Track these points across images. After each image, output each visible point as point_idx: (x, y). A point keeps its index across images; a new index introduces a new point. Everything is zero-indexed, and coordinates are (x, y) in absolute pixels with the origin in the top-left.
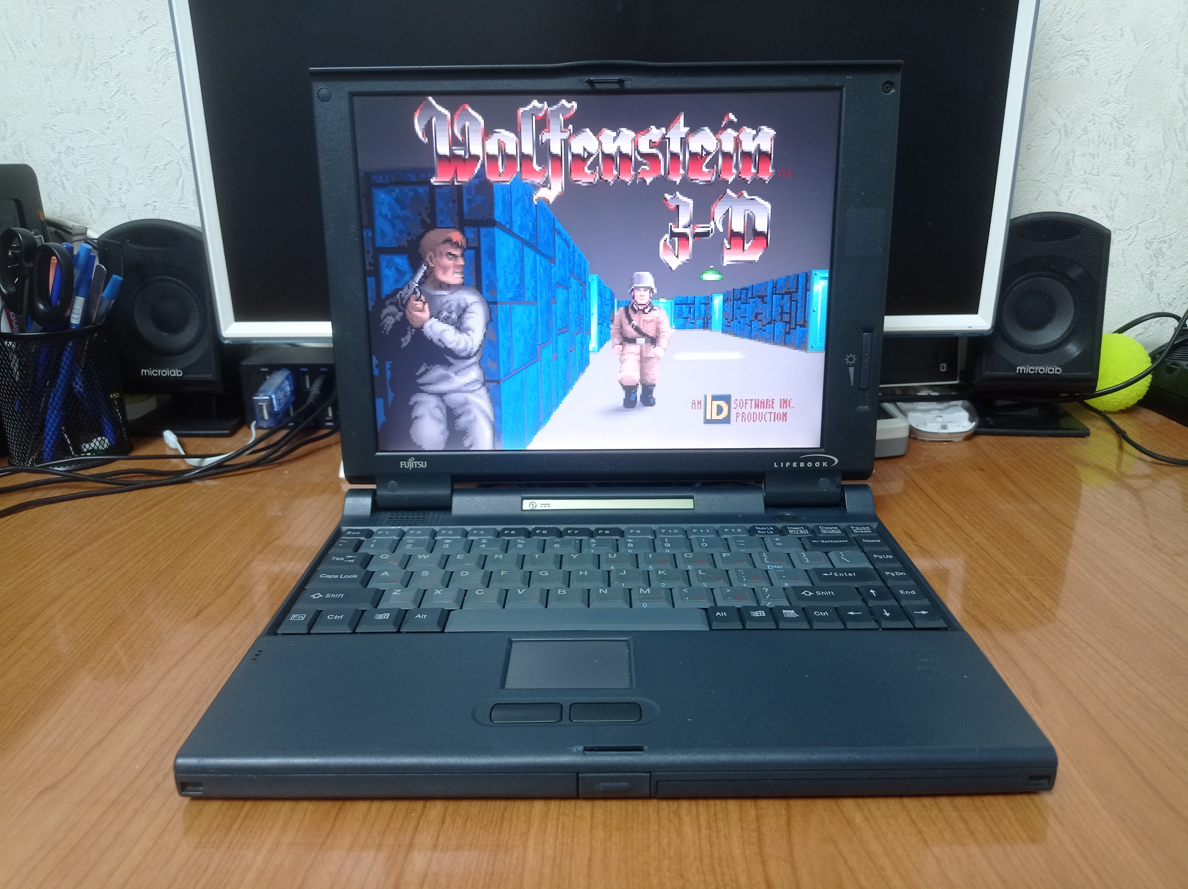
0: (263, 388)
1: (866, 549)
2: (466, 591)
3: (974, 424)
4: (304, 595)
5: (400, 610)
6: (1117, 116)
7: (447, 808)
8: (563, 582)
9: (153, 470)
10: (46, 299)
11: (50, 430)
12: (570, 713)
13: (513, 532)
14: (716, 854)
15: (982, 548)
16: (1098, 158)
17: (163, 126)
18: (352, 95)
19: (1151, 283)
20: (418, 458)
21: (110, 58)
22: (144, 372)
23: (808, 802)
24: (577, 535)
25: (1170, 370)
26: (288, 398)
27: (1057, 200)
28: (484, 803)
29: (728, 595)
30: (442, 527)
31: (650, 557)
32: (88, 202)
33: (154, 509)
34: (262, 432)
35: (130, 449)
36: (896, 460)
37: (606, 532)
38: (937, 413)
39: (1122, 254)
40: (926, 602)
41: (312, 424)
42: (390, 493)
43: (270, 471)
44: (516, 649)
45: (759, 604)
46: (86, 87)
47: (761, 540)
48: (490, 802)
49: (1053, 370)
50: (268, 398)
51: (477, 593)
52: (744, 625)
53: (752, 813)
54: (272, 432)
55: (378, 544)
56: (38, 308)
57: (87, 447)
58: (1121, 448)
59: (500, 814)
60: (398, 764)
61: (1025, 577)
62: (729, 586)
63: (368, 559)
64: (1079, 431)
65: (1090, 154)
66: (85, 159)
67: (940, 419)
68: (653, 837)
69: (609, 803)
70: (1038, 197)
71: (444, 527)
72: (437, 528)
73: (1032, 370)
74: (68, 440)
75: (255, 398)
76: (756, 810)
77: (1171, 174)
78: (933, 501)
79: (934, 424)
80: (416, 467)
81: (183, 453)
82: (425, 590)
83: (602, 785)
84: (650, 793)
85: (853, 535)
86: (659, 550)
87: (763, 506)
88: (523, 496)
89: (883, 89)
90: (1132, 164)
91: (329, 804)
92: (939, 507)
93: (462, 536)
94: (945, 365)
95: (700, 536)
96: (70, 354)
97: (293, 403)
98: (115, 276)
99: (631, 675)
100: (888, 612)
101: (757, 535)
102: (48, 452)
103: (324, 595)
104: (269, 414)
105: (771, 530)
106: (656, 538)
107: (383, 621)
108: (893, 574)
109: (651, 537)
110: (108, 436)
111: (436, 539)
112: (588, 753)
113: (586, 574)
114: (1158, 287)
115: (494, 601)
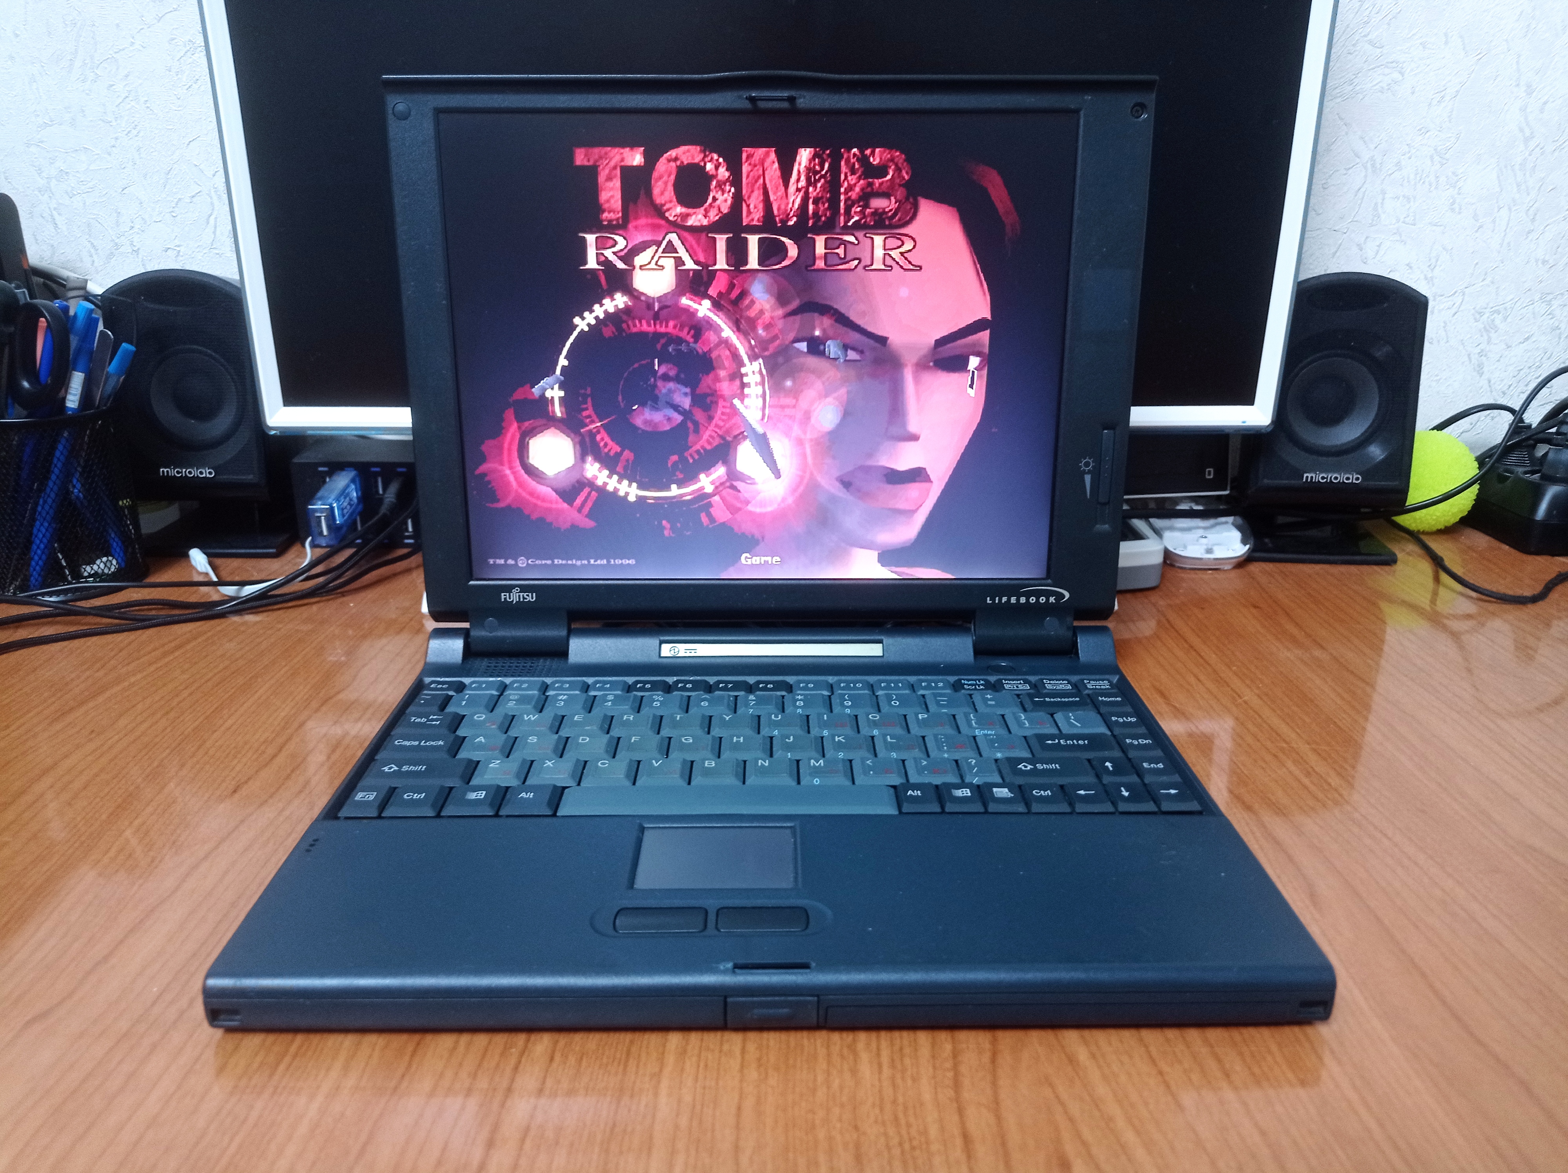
0: (319, 494)
1: (1103, 710)
2: (586, 762)
3: (1248, 547)
4: (373, 768)
5: (499, 787)
6: (1440, 148)
7: (557, 1041)
8: (712, 751)
9: (176, 601)
10: (33, 374)
11: (38, 547)
12: (717, 920)
13: (648, 686)
14: (901, 1100)
15: (1251, 708)
16: (1414, 201)
17: (188, 144)
18: (439, 112)
19: (1480, 366)
20: (524, 589)
21: (116, 53)
22: (163, 471)
23: (1020, 1034)
24: (731, 689)
25: (1502, 479)
26: (353, 507)
27: (1361, 256)
28: (604, 1036)
29: (925, 768)
30: (555, 679)
31: (825, 718)
32: (89, 245)
33: (177, 654)
34: (320, 552)
35: (146, 574)
36: (1147, 593)
37: (769, 686)
38: (1201, 532)
39: (1444, 327)
40: (1177, 778)
41: (386, 541)
42: (488, 634)
43: (330, 602)
44: (648, 837)
45: (963, 781)
46: (83, 91)
47: (969, 696)
48: (612, 1034)
49: (1351, 477)
50: (328, 507)
51: (599, 764)
52: (943, 807)
53: (948, 1047)
54: (334, 551)
55: (472, 701)
56: (23, 388)
57: (88, 570)
58: (1437, 579)
59: (625, 1049)
60: (493, 985)
61: (1308, 746)
62: (925, 756)
63: (458, 720)
64: (1382, 558)
65: (1404, 196)
66: (83, 187)
67: (1204, 541)
68: (820, 1078)
69: (765, 1035)
70: (1336, 252)
71: (558, 679)
72: (549, 680)
73: (1323, 478)
74: (63, 561)
75: (310, 507)
76: (953, 1043)
77: (1508, 224)
78: (1192, 647)
79: (1196, 547)
80: (522, 600)
81: (215, 579)
82: (532, 762)
83: (757, 1012)
84: (818, 1021)
85: (1086, 692)
86: (837, 709)
87: (972, 654)
88: (662, 638)
89: (1132, 111)
91: (404, 1037)
92: (1200, 655)
93: (580, 691)
94: (1212, 470)
95: (890, 692)
96: (64, 447)
97: (361, 514)
98: (125, 345)
99: (796, 873)
100: (1127, 791)
101: (963, 691)
102: (37, 576)
103: (400, 766)
104: (329, 527)
105: (982, 685)
106: (833, 694)
107: (477, 802)
108: (1136, 743)
109: (826, 693)
110: (116, 556)
111: (547, 694)
112: (736, 970)
113: (742, 741)
114: (1489, 371)
115: (621, 775)
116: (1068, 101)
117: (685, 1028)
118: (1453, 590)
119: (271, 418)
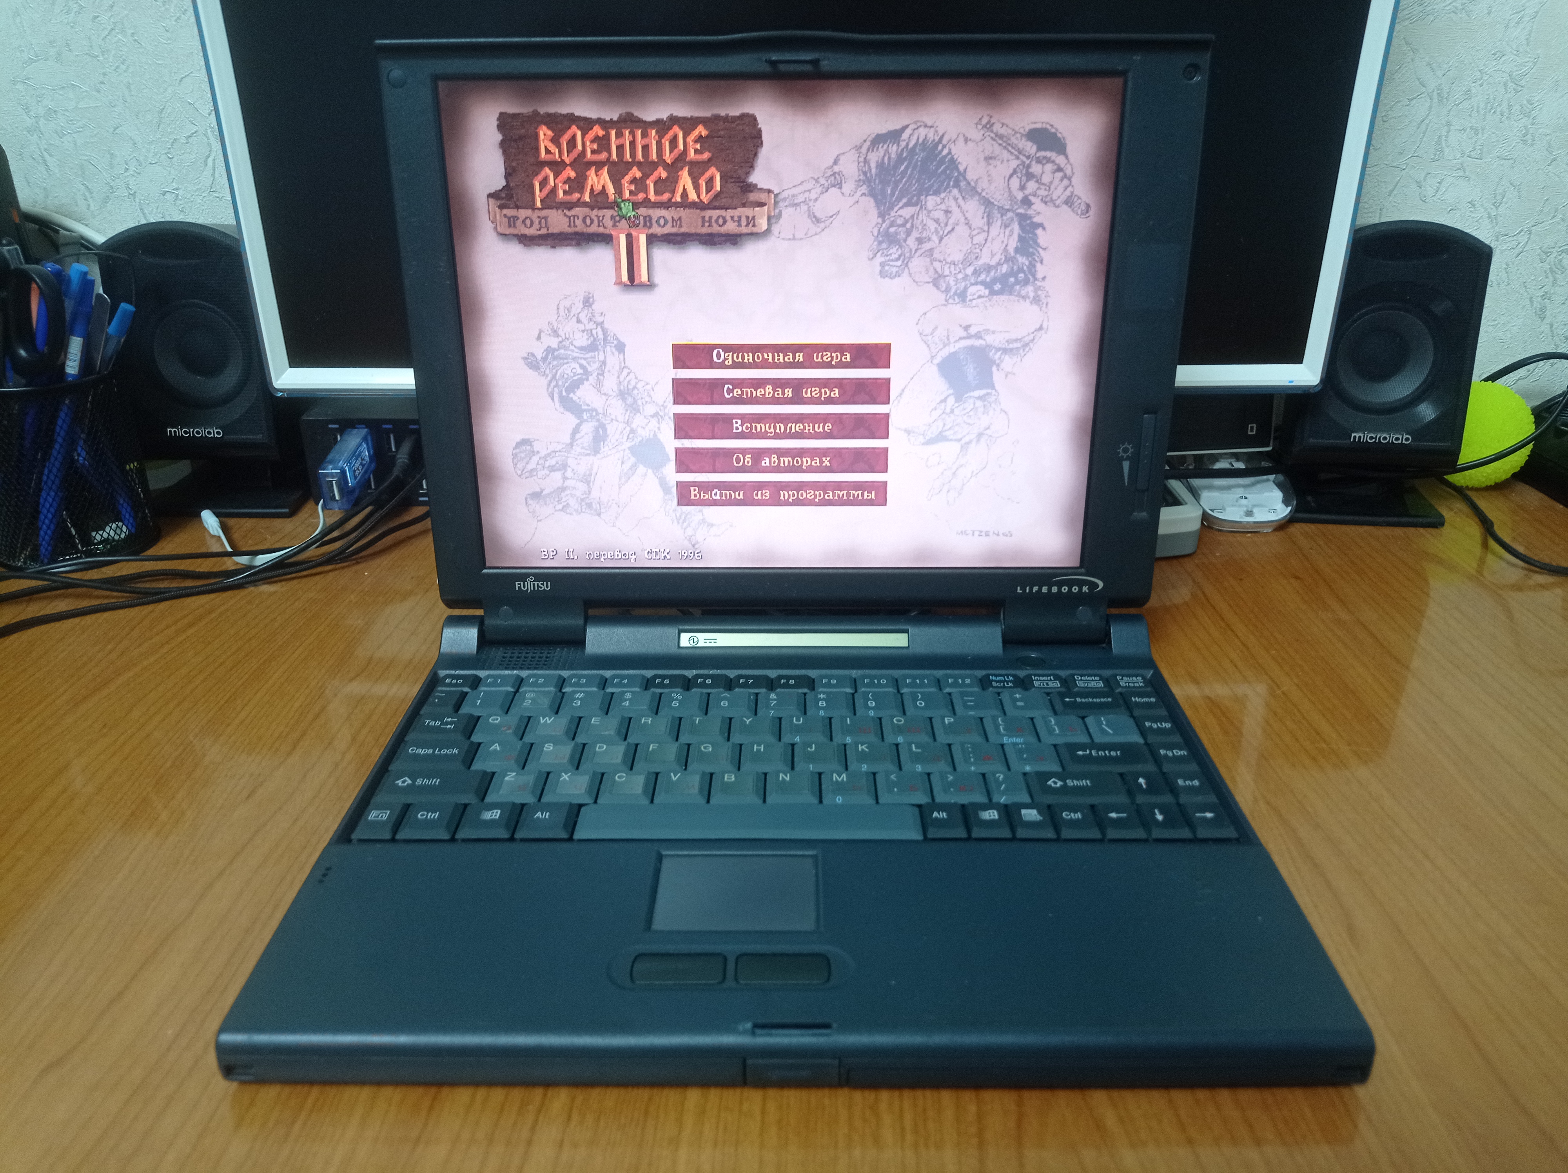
0: (331, 455)
1: (1137, 713)
2: (603, 774)
3: (1290, 508)
4: (387, 781)
5: (514, 804)
6: (1515, 73)
7: (574, 1098)
8: (732, 763)
9: (187, 571)
10: (29, 341)
11: (46, 517)
12: (736, 970)
13: (667, 681)
15: (1291, 701)
16: (1483, 133)
18: (436, 78)
19: (1543, 309)
20: (539, 577)
22: (170, 431)
23: (1047, 1094)
24: (752, 686)
25: (1560, 434)
26: (366, 466)
28: (622, 1091)
29: (950, 784)
30: (571, 672)
31: (849, 722)
32: (83, 188)
33: (190, 632)
34: (332, 517)
36: (1182, 560)
37: (790, 682)
38: (1240, 492)
40: (1213, 799)
41: (401, 503)
42: (502, 622)
43: (344, 571)
44: (667, 866)
45: (990, 800)
46: (68, 23)
47: (996, 695)
48: (630, 1090)
49: (1401, 438)
50: (339, 470)
51: (616, 778)
52: (969, 831)
53: (973, 1108)
54: (348, 515)
55: (487, 699)
56: (20, 356)
57: (97, 537)
58: (1485, 545)
60: (509, 1044)
61: (1346, 747)
62: (951, 770)
63: (473, 722)
64: (1430, 520)
65: (1471, 128)
66: (73, 127)
67: (1244, 501)
68: (842, 1145)
71: (575, 672)
72: (565, 673)
73: (1371, 438)
74: (72, 530)
75: (322, 470)
78: (1228, 626)
79: (1235, 509)
80: (536, 588)
81: (228, 547)
82: (548, 773)
83: (777, 1074)
85: (1119, 690)
86: (860, 711)
87: (1001, 645)
88: (681, 627)
89: (1184, 74)
90: (1530, 141)
91: (420, 1090)
92: (1237, 636)
93: (598, 687)
94: (1255, 425)
95: (915, 690)
96: (66, 415)
97: (375, 473)
98: (123, 305)
99: (818, 911)
100: (1161, 813)
101: (991, 689)
102: (46, 546)
103: (414, 781)
104: (340, 490)
105: (1011, 681)
106: (856, 691)
107: (492, 823)
108: (1170, 754)
109: (849, 690)
110: (126, 522)
111: (564, 691)
112: (758, 1031)
113: (762, 750)
114: (1551, 315)
115: (639, 790)
116: (1116, 61)
117: (705, 1084)
118: (1501, 558)
119: (277, 380)
